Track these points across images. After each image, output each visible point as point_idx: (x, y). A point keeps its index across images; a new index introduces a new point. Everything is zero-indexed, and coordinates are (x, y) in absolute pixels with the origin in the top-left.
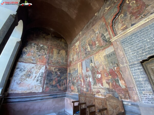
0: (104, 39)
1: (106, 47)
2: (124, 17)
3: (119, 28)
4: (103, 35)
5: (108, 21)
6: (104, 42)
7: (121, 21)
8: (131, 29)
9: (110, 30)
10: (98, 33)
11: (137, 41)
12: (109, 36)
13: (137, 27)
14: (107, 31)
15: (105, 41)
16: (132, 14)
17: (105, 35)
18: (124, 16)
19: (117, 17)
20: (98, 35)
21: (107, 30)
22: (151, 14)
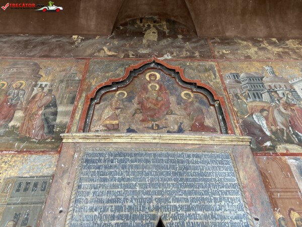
1: (37, 148)
2: (126, 101)
3: (103, 116)
4: (55, 106)
5: (92, 81)
6: (42, 127)
7: (116, 104)
8: (122, 139)
9: (80, 106)
10: (46, 90)
11: (117, 177)
12: (66, 120)
13: (134, 141)
14: (72, 103)
15: (49, 127)
16: (141, 107)
17: (62, 109)
18: (126, 98)
19: (114, 89)
20: (39, 95)
21: (72, 100)
22: (169, 132)
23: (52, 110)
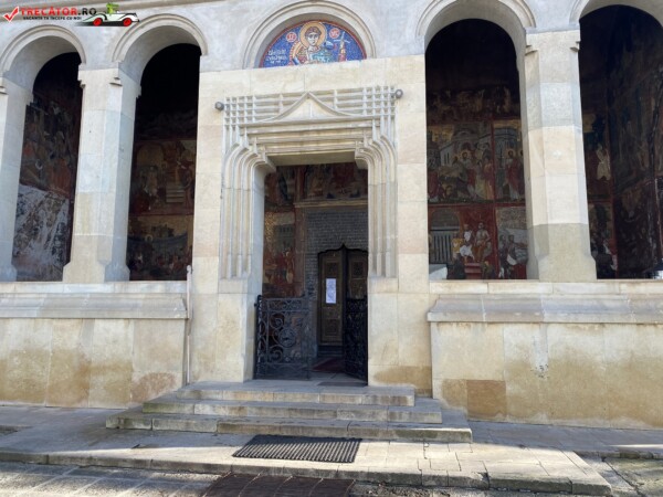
0: (282, 191)
1: (282, 209)
3: (313, 185)
4: (284, 180)
6: (281, 196)
8: (325, 204)
11: (324, 225)
12: (293, 190)
13: (331, 205)
15: (284, 196)
17: (288, 182)
22: (352, 196)
23: (282, 183)
